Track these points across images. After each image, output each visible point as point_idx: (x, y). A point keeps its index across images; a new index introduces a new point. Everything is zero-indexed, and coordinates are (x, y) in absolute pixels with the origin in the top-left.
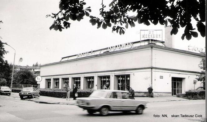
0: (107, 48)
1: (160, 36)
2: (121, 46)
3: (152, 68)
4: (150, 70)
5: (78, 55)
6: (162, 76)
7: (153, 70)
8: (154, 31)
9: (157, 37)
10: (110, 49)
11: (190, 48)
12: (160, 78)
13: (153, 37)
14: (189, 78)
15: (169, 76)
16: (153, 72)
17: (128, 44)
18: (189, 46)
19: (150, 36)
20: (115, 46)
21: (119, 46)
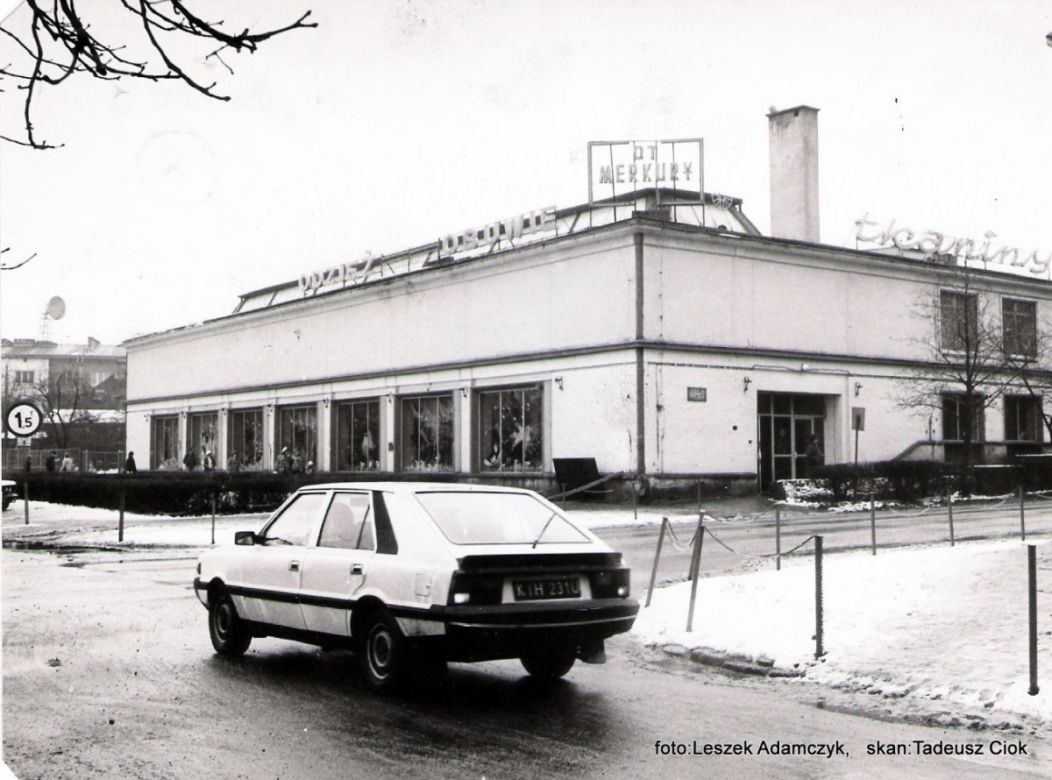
0: (439, 246)
1: (688, 170)
2: (502, 230)
3: (641, 346)
4: (632, 356)
5: (304, 281)
6: (700, 389)
7: (648, 356)
8: (659, 144)
9: (674, 179)
10: (453, 249)
11: (867, 232)
12: (690, 399)
13: (654, 179)
14: (857, 394)
15: (742, 385)
16: (645, 365)
17: (533, 222)
18: (858, 223)
19: (639, 176)
20: (476, 234)
21: (492, 234)
